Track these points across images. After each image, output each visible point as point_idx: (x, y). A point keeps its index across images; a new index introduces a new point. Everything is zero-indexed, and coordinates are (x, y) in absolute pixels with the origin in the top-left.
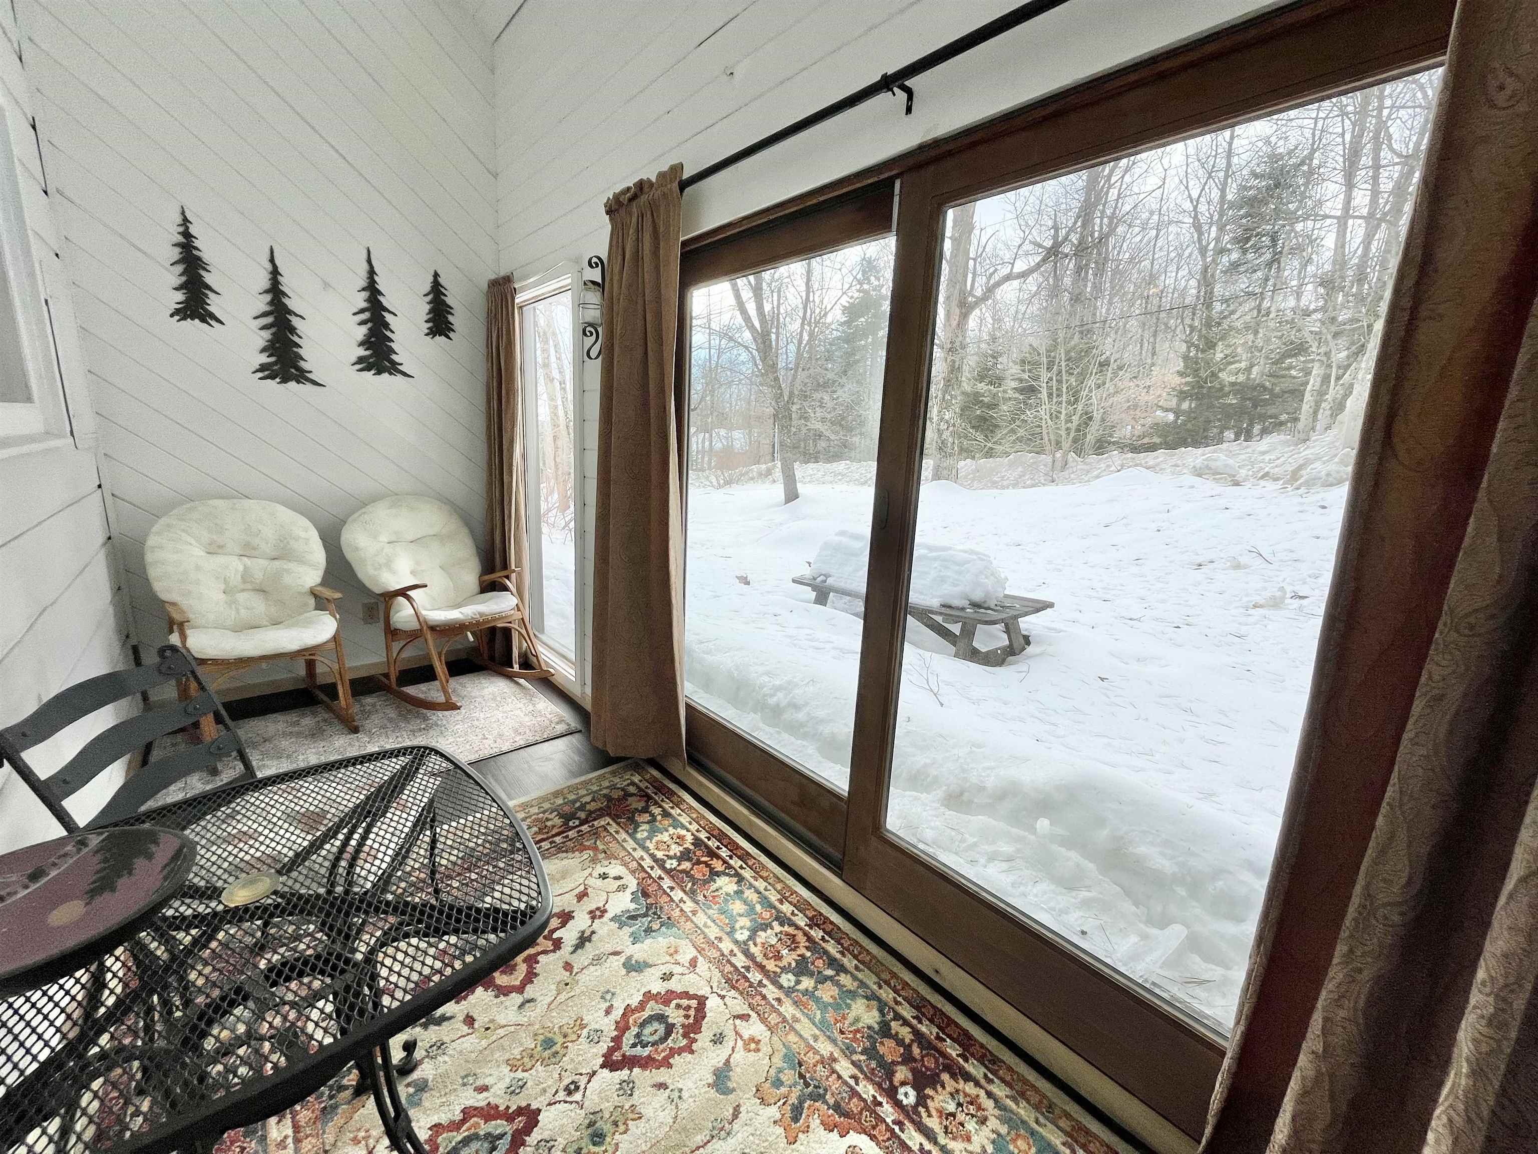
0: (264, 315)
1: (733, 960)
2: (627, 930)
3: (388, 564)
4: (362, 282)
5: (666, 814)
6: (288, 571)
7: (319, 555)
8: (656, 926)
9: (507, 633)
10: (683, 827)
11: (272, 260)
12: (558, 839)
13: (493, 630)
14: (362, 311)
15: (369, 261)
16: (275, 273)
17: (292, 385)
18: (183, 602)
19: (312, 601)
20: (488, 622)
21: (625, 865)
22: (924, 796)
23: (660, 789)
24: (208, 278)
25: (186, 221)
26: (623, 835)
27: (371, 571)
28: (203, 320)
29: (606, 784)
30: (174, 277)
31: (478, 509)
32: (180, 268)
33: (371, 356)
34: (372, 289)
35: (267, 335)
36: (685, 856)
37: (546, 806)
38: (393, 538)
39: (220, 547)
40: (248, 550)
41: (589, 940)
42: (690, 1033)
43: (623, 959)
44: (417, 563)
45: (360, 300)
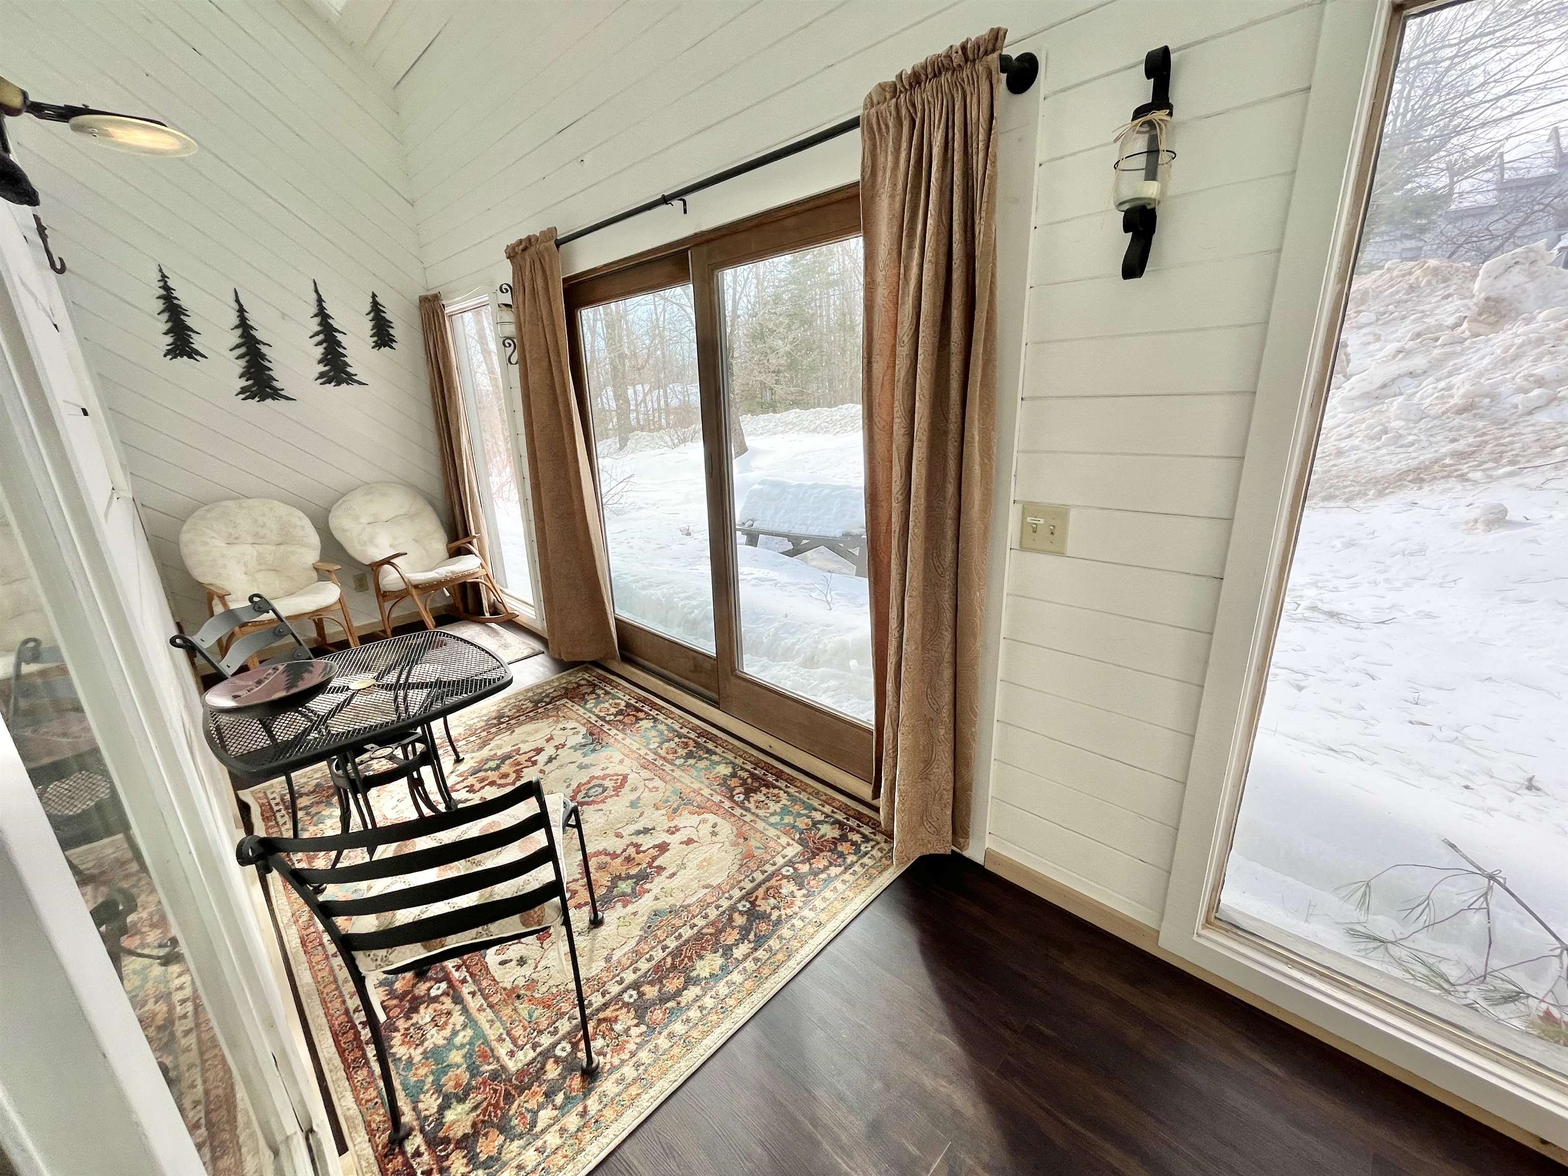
0: (238, 346)
1: (647, 757)
2: (579, 752)
3: (370, 541)
4: (314, 310)
5: (607, 693)
6: (294, 553)
7: (314, 539)
8: (597, 748)
9: (475, 586)
10: (619, 698)
11: (237, 300)
12: (531, 714)
13: (463, 586)
14: (317, 334)
15: (316, 291)
16: (241, 311)
17: (269, 401)
18: (217, 582)
19: (314, 575)
20: (459, 578)
21: (578, 721)
22: (790, 663)
23: (604, 680)
24: (189, 322)
25: (164, 277)
26: (577, 707)
27: (359, 548)
28: (190, 357)
29: (564, 681)
30: (161, 324)
31: (436, 487)
32: (165, 316)
33: (329, 371)
34: (322, 314)
35: (242, 363)
36: (620, 712)
37: (521, 697)
38: (371, 520)
39: (236, 538)
40: (258, 539)
41: (555, 758)
42: (618, 789)
43: (577, 764)
44: (394, 538)
45: (314, 325)
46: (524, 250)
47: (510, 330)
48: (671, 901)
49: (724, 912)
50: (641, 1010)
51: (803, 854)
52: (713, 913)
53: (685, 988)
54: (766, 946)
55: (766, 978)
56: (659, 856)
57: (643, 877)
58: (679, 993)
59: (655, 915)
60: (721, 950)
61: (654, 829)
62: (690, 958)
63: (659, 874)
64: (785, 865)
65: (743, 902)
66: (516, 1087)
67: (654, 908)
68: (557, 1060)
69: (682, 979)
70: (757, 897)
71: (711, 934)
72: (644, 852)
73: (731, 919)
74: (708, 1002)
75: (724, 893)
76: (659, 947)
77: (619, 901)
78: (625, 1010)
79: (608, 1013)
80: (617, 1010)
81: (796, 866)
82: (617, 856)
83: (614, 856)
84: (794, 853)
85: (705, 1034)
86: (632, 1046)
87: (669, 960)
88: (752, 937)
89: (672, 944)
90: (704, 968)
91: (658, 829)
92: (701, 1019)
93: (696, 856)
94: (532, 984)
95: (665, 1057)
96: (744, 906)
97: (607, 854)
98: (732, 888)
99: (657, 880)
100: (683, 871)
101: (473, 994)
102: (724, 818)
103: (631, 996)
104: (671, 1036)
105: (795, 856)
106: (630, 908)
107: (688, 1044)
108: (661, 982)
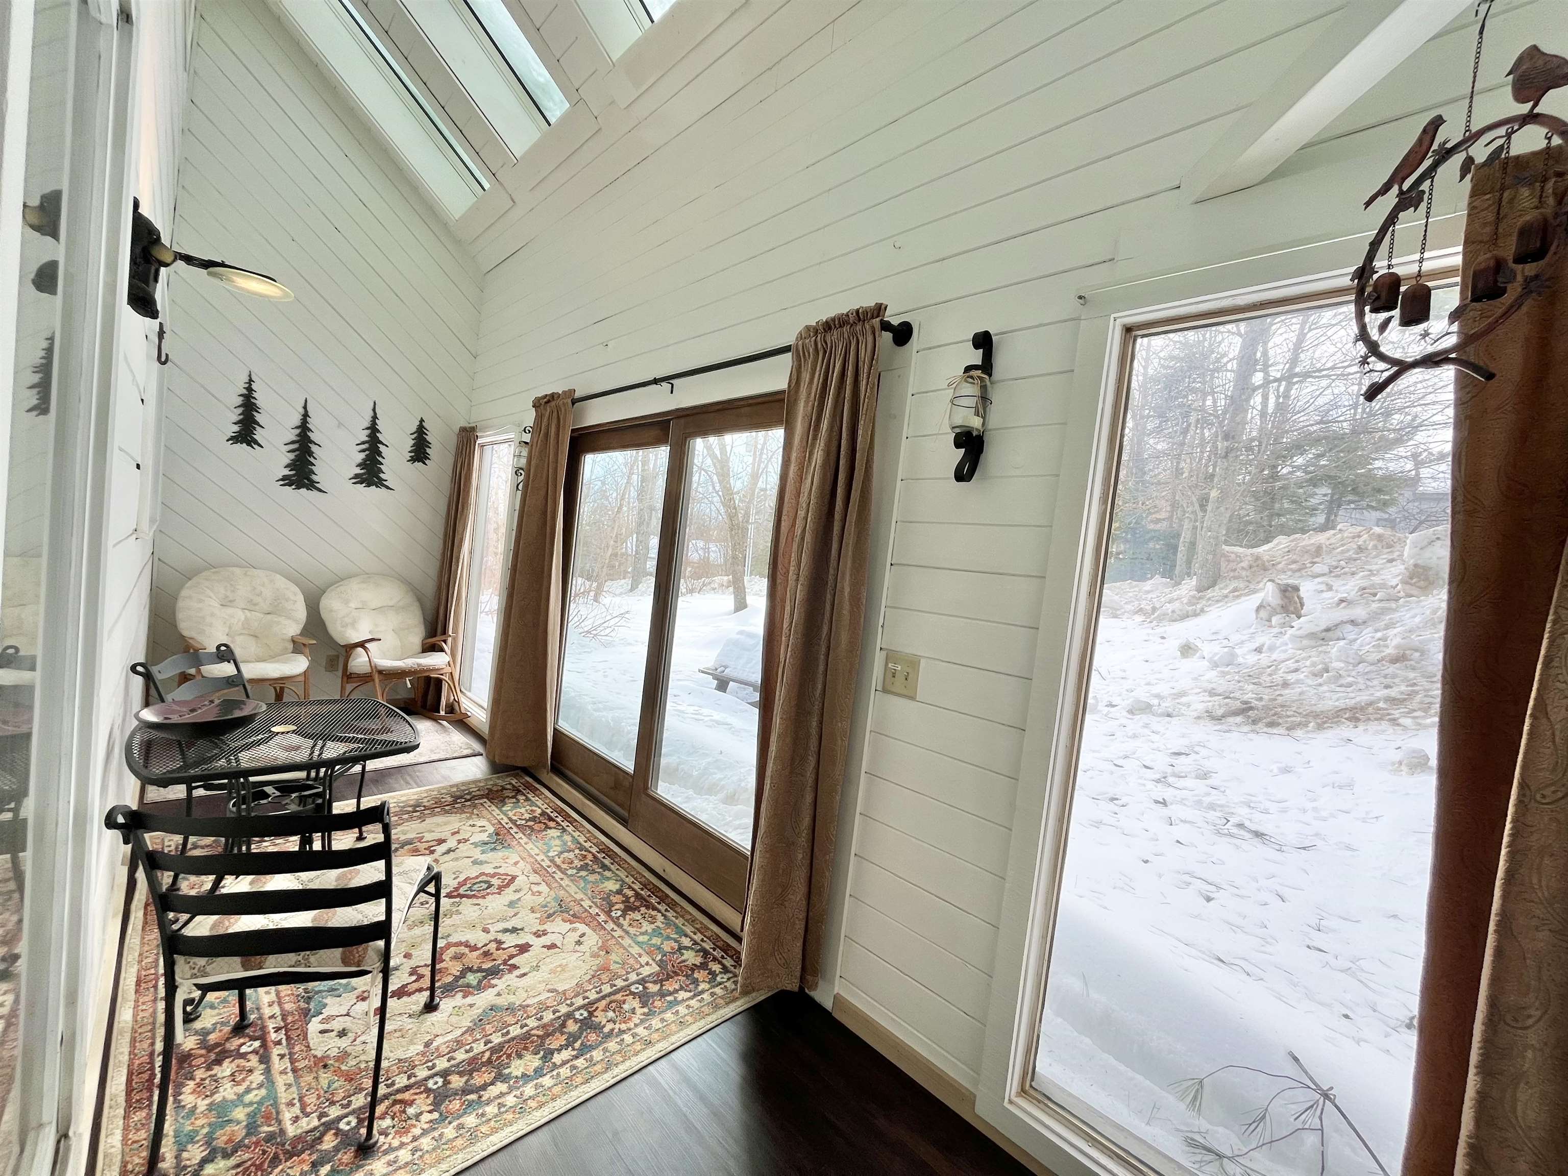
0: (293, 442)
1: (542, 863)
2: (480, 849)
3: (353, 624)
4: (367, 424)
5: (527, 799)
6: (278, 623)
7: (301, 613)
8: (498, 848)
9: (439, 682)
10: (537, 806)
11: (305, 407)
12: (447, 808)
13: (428, 679)
14: (363, 443)
15: (374, 410)
16: (306, 415)
17: (303, 490)
18: (199, 638)
19: (290, 646)
20: (424, 671)
21: (489, 820)
22: (712, 798)
23: (528, 786)
24: (258, 417)
25: (251, 380)
26: (493, 808)
27: (339, 628)
28: (249, 444)
29: (492, 783)
30: (235, 415)
31: (429, 588)
32: (240, 410)
33: (364, 474)
34: (373, 429)
35: (292, 456)
36: (533, 819)
37: (445, 791)
38: (360, 606)
39: (231, 601)
40: (251, 606)
41: (453, 851)
42: (501, 888)
43: (472, 859)
44: (376, 625)
45: (363, 436)
46: (548, 402)
47: (523, 462)
48: (511, 998)
49: (559, 1017)
50: (439, 1098)
51: (658, 975)
52: (548, 1016)
53: (492, 1083)
54: (588, 1056)
55: (577, 1086)
56: (517, 955)
57: (494, 972)
58: (484, 1087)
59: (491, 1010)
60: (542, 1053)
61: (522, 929)
62: (509, 1056)
63: (510, 971)
64: (638, 982)
65: (582, 1011)
66: (286, 1152)
67: (493, 1002)
68: (338, 1132)
69: (493, 1074)
70: (597, 1008)
71: (538, 1036)
72: (504, 949)
73: (563, 1025)
74: (510, 1100)
75: (566, 999)
76: (483, 1041)
77: (461, 991)
78: (425, 1095)
79: (406, 1096)
80: (416, 1094)
81: (647, 985)
82: (478, 949)
83: (474, 948)
84: (649, 973)
85: (494, 1131)
86: (417, 1131)
87: (487, 1054)
88: (577, 1045)
89: (497, 1039)
90: (517, 1068)
91: (526, 930)
92: (496, 1116)
93: (554, 960)
94: (344, 1056)
95: (446, 1147)
96: (581, 1015)
97: (466, 946)
98: (576, 996)
99: (507, 977)
100: (535, 973)
101: (282, 1056)
102: (594, 931)
103: (436, 1083)
104: (460, 1127)
105: (649, 976)
106: (470, 1000)
107: (473, 1136)
108: (471, 1075)
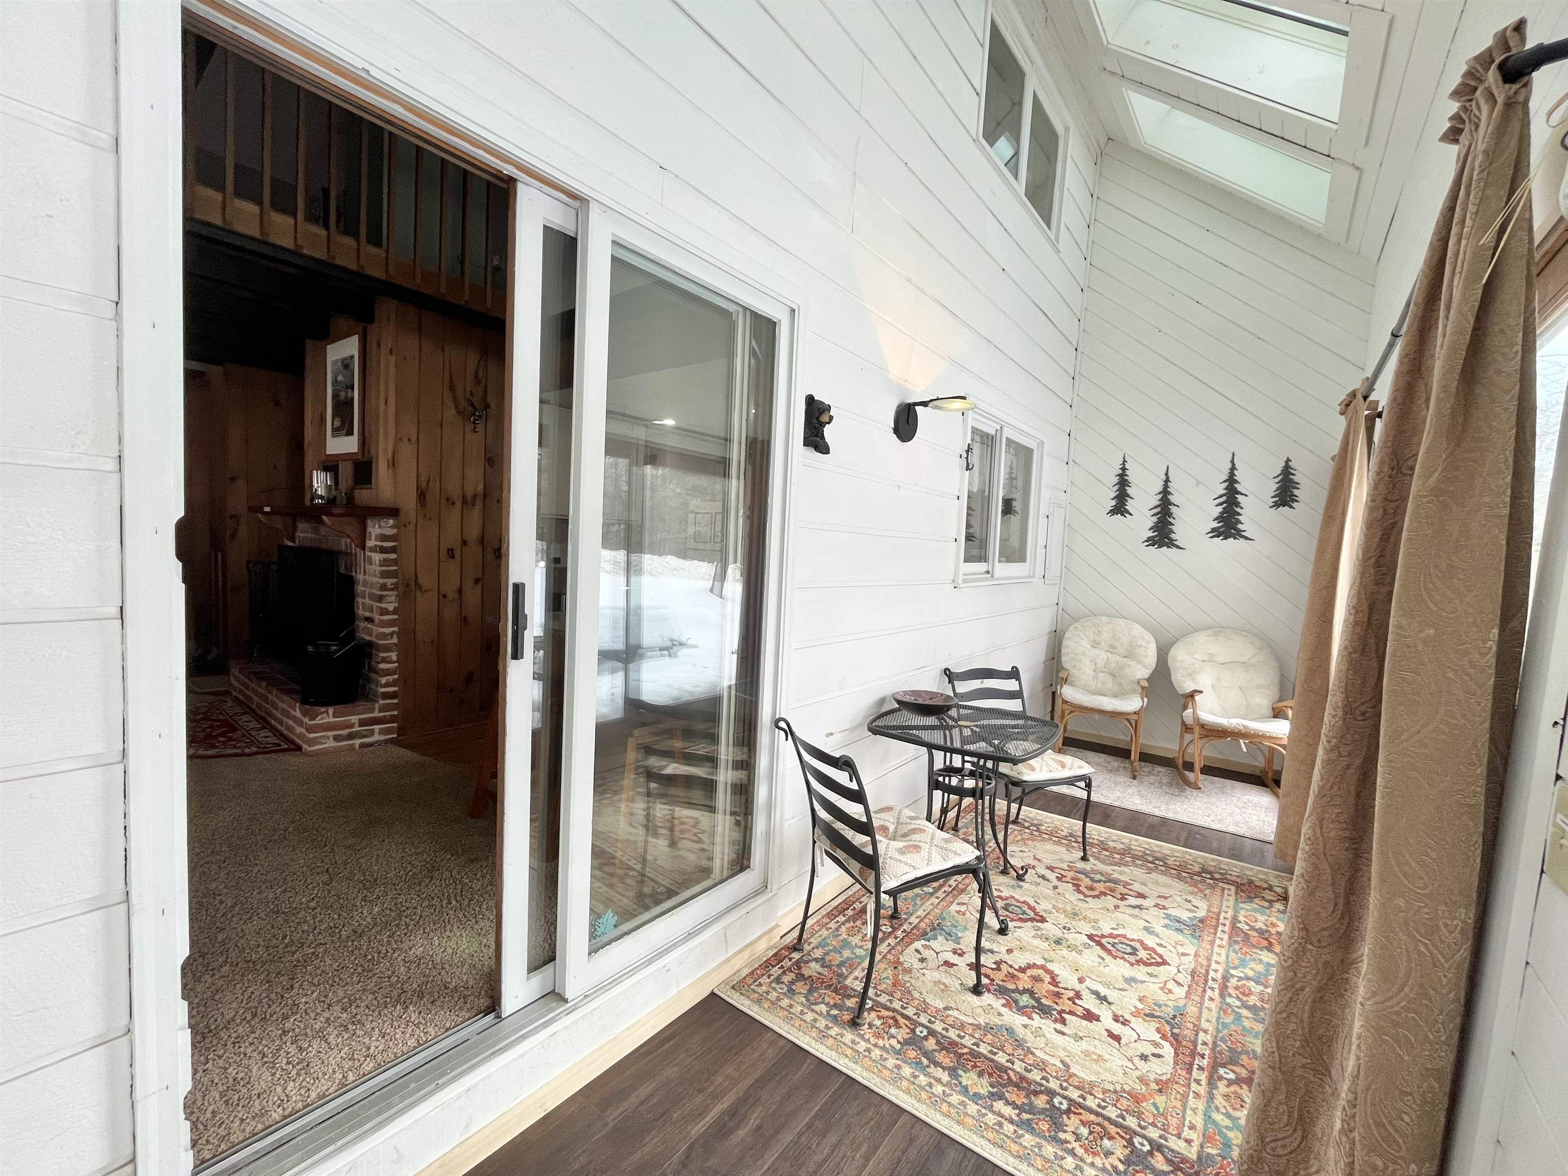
0: (1156, 507)
1: (1212, 972)
2: (1167, 922)
3: (1192, 675)
4: (1224, 477)
6: (1129, 666)
7: (1151, 659)
8: (1186, 931)
11: (1167, 474)
14: (1221, 497)
15: (1232, 462)
17: (1164, 549)
19: (1136, 687)
21: (1210, 906)
24: (1129, 491)
25: (1125, 461)
26: (1232, 898)
28: (1122, 515)
30: (1113, 492)
32: (1117, 487)
33: (1220, 527)
34: (1231, 480)
35: (1155, 519)
38: (1206, 658)
42: (1140, 962)
43: (1147, 924)
45: (1221, 489)
48: (1029, 1037)
49: (1042, 1085)
50: (912, 1041)
51: (1184, 1160)
52: (1036, 1076)
53: (944, 1068)
54: (1021, 1132)
55: (983, 1137)
58: (937, 1064)
64: (1150, 1141)
65: (1065, 1102)
66: (836, 988)
67: (1015, 1027)
69: (952, 1064)
70: (1081, 1114)
71: (1009, 1078)
72: (1074, 1003)
73: (1036, 1093)
74: (938, 1089)
75: (1066, 1081)
76: (975, 1040)
77: (1007, 1000)
78: (908, 1031)
79: (902, 1021)
80: (906, 1025)
81: (1156, 1153)
82: (1057, 986)
83: (1054, 982)
84: (1176, 1148)
85: (907, 1092)
86: (881, 1043)
87: (965, 1050)
88: (1025, 1116)
90: (969, 1079)
91: (1112, 1007)
92: (919, 1086)
94: (908, 971)
95: (879, 1067)
96: (1061, 1103)
97: (1052, 978)
98: (1078, 1088)
99: (1048, 1022)
100: (1072, 1040)
101: (889, 945)
102: (1176, 1063)
103: (921, 1032)
104: (898, 1067)
105: (1173, 1151)
106: (1004, 1010)
107: (896, 1079)
108: (942, 1049)
